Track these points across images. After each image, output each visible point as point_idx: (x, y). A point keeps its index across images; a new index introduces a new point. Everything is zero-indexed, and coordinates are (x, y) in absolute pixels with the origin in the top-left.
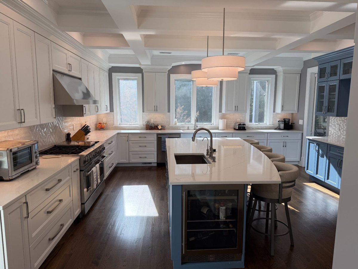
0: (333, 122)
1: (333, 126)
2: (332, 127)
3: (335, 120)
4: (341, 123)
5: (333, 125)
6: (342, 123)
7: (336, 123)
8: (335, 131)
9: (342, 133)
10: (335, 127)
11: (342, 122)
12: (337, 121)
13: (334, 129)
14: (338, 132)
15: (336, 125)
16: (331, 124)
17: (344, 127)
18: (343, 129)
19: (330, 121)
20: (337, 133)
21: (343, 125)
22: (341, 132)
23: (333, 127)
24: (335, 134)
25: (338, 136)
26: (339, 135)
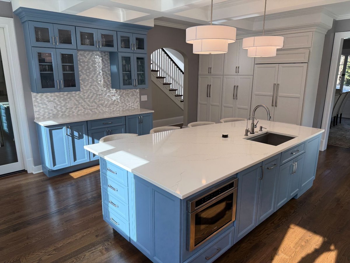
0: (40, 100)
1: (40, 105)
2: (39, 107)
3: (43, 97)
4: (55, 99)
5: (41, 103)
6: (57, 99)
7: (47, 100)
8: (46, 111)
9: (60, 109)
10: (45, 106)
11: (56, 97)
12: (48, 98)
13: (43, 108)
14: (52, 110)
15: (47, 103)
16: (35, 104)
17: (62, 103)
18: (58, 105)
19: (33, 99)
20: (51, 112)
21: (58, 100)
22: (57, 110)
23: (42, 106)
24: (47, 114)
25: (53, 114)
26: (55, 113)
